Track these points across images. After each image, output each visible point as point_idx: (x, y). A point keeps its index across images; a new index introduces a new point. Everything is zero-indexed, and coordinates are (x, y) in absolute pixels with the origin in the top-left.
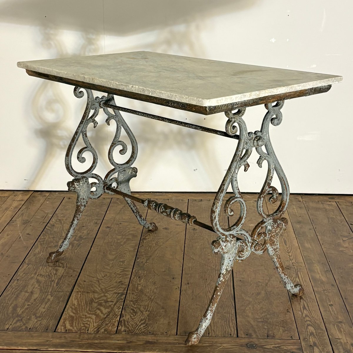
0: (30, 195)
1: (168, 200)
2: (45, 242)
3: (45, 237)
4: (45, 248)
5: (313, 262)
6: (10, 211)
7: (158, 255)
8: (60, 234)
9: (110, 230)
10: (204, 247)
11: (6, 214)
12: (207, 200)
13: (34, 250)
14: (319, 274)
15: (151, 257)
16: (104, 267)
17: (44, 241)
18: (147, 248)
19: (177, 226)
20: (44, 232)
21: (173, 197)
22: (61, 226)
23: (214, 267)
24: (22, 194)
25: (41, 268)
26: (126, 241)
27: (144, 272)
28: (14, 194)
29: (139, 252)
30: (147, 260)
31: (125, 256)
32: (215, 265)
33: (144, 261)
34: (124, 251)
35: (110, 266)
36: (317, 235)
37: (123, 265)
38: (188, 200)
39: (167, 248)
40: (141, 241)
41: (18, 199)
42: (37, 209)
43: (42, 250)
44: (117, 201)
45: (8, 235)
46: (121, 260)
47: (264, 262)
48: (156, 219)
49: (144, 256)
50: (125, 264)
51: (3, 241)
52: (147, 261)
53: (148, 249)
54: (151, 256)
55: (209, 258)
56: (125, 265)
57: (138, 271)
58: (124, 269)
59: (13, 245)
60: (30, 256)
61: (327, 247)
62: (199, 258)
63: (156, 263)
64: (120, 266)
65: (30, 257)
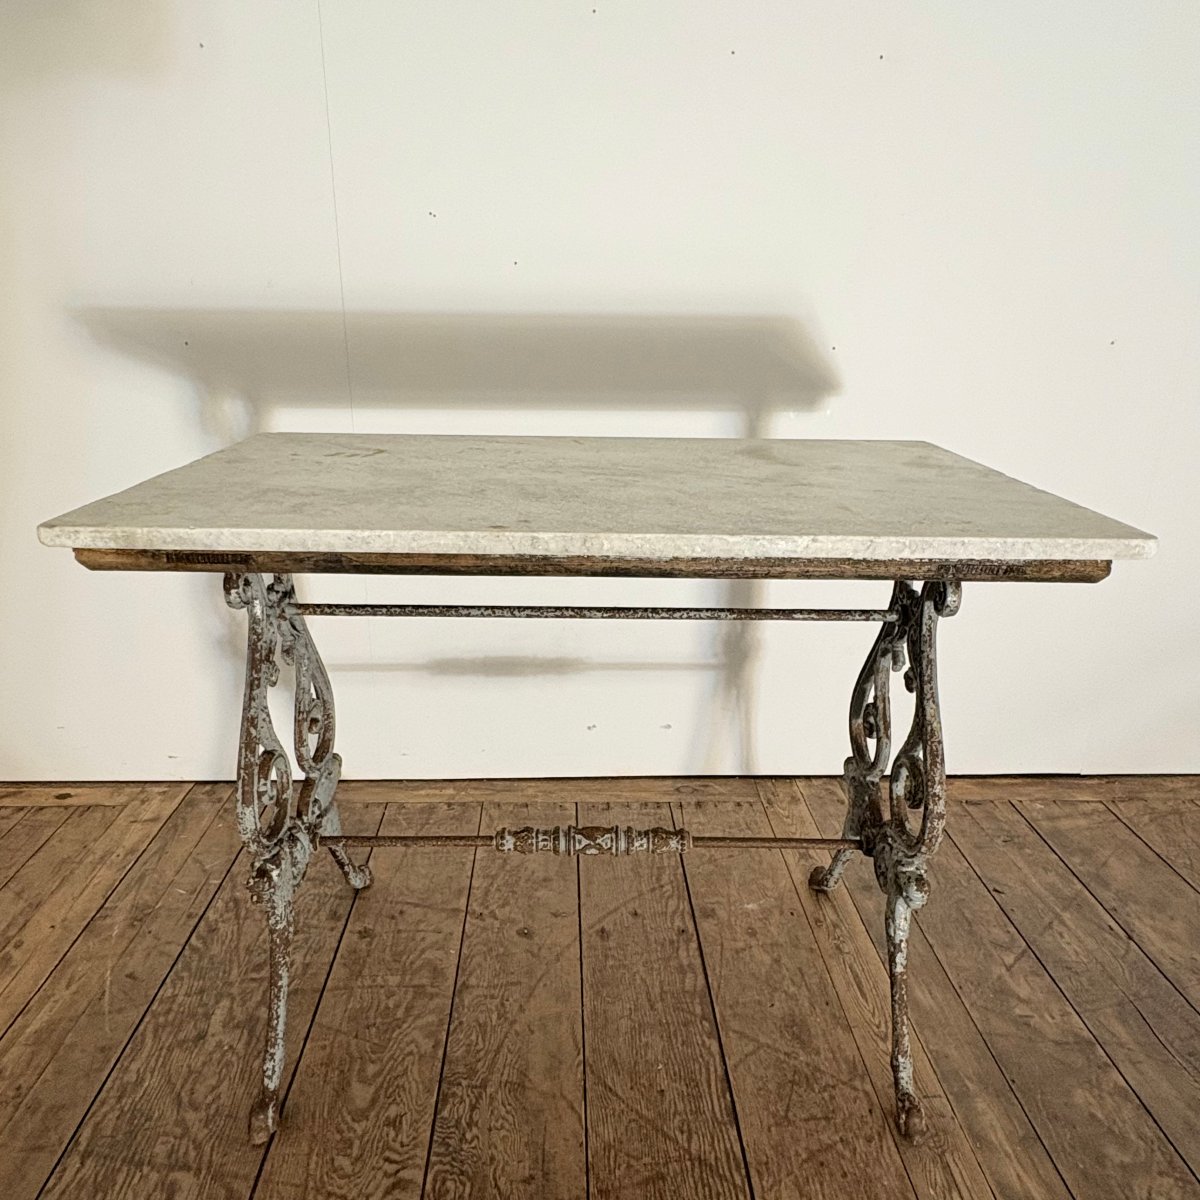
0: (182, 797)
1: (527, 806)
2: (171, 1017)
3: (176, 992)
4: (165, 1050)
5: (968, 1088)
6: (109, 868)
7: (505, 1077)
8: (224, 972)
9: (370, 944)
10: (640, 1025)
11: (96, 881)
12: (622, 805)
13: (126, 1064)
14: (1008, 1155)
15: (486, 1087)
16: (333, 1160)
17: (169, 1010)
18: (473, 1037)
19: (554, 920)
20: (179, 965)
21: (536, 796)
22: (236, 928)
23: (686, 1145)
24: (164, 792)
25: (120, 1179)
26: (414, 998)
27: (464, 1185)
28: (142, 796)
29: (451, 1062)
30: (473, 1108)
31: (407, 1086)
32: (685, 1128)
33: (463, 1110)
34: (404, 1059)
35: (355, 1152)
36: (931, 942)
37: (397, 1146)
38: (576, 804)
39: (532, 1032)
40: (457, 1000)
41: (145, 818)
42: (186, 855)
43: (152, 1064)
44: (399, 814)
45: (68, 986)
46: (393, 1111)
47: (826, 1095)
48: (498, 890)
49: (464, 1083)
50: (405, 1141)
51: (46, 1018)
52: (475, 1118)
53: (477, 1044)
54: (484, 1086)
55: (663, 1088)
56: (402, 1145)
57: (444, 1182)
58: (398, 1171)
59: (67, 1041)
60: (103, 1103)
61: (978, 1004)
62: (632, 1088)
63: (502, 1127)
64: (387, 1154)
65: (104, 1110)
